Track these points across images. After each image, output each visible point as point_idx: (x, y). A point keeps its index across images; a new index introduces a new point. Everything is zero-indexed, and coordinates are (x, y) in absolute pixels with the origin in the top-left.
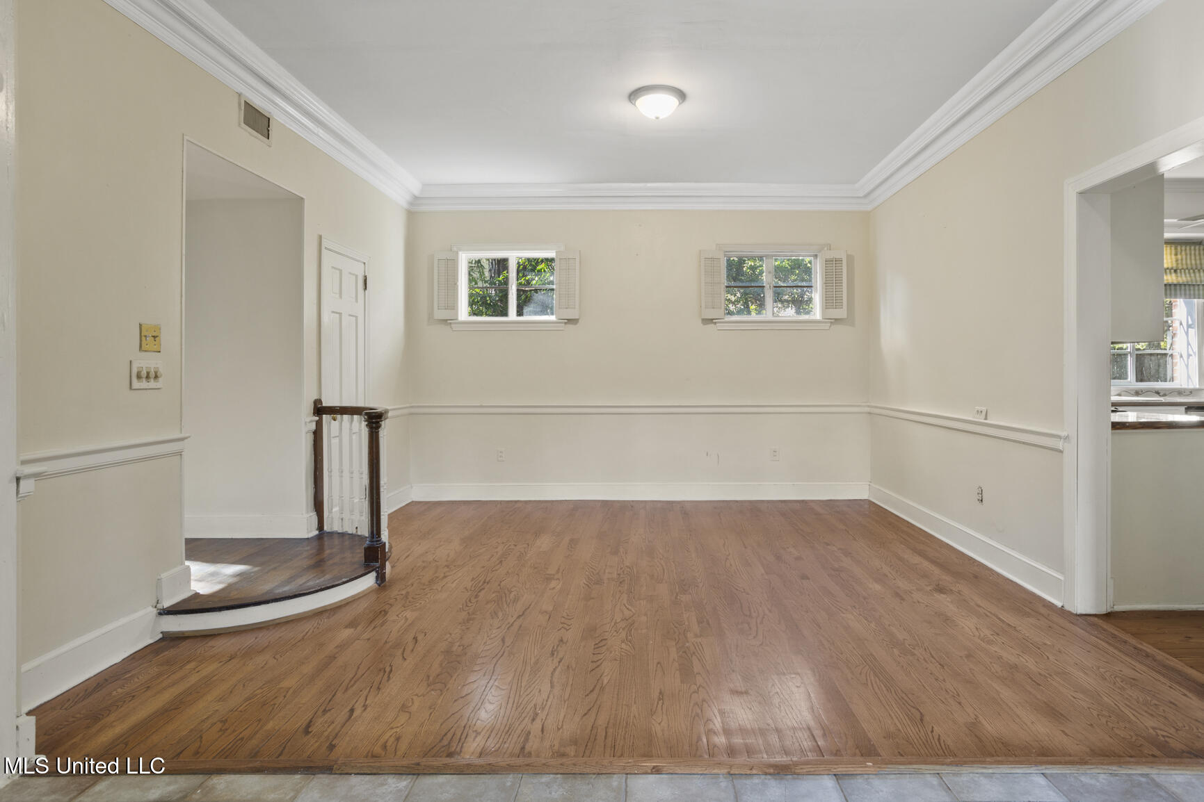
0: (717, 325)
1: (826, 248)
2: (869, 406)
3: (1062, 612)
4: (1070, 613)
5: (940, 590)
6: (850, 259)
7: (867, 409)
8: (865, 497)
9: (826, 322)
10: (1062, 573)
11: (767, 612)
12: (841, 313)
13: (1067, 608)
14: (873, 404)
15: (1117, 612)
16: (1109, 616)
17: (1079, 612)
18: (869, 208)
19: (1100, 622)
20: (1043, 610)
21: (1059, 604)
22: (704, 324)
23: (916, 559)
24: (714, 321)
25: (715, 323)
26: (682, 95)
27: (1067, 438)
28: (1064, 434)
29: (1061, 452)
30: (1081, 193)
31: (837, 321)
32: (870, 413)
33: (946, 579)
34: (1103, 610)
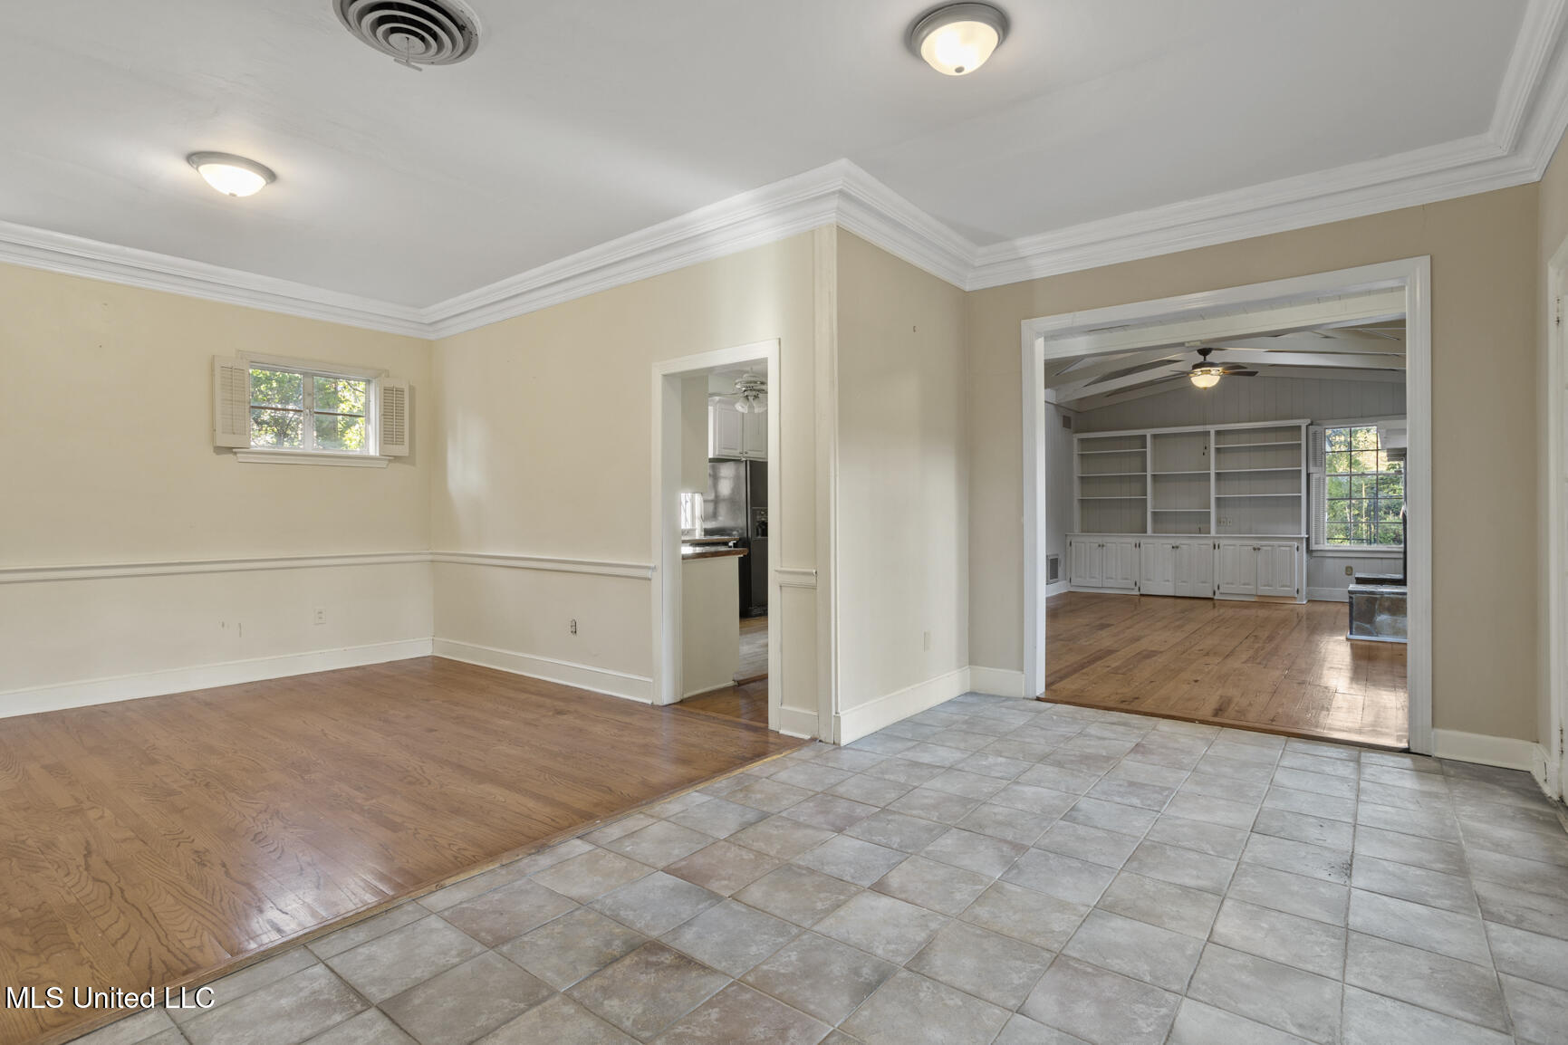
0: (238, 455)
1: (383, 375)
2: (431, 554)
3: (653, 706)
4: (659, 706)
5: (559, 712)
6: (412, 389)
7: (430, 557)
8: (429, 653)
9: (385, 460)
10: (651, 677)
11: (421, 764)
12: (402, 450)
13: (655, 703)
14: (434, 551)
15: (686, 699)
16: (681, 702)
17: (665, 703)
18: (432, 337)
19: (679, 707)
20: (641, 708)
21: (649, 702)
22: (218, 454)
23: (524, 696)
24: (234, 450)
25: (235, 453)
26: (271, 176)
27: (654, 569)
28: (652, 565)
29: (650, 580)
30: (664, 376)
31: (397, 459)
32: (432, 561)
33: (560, 705)
34: (678, 700)
